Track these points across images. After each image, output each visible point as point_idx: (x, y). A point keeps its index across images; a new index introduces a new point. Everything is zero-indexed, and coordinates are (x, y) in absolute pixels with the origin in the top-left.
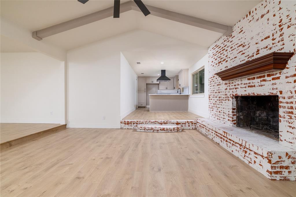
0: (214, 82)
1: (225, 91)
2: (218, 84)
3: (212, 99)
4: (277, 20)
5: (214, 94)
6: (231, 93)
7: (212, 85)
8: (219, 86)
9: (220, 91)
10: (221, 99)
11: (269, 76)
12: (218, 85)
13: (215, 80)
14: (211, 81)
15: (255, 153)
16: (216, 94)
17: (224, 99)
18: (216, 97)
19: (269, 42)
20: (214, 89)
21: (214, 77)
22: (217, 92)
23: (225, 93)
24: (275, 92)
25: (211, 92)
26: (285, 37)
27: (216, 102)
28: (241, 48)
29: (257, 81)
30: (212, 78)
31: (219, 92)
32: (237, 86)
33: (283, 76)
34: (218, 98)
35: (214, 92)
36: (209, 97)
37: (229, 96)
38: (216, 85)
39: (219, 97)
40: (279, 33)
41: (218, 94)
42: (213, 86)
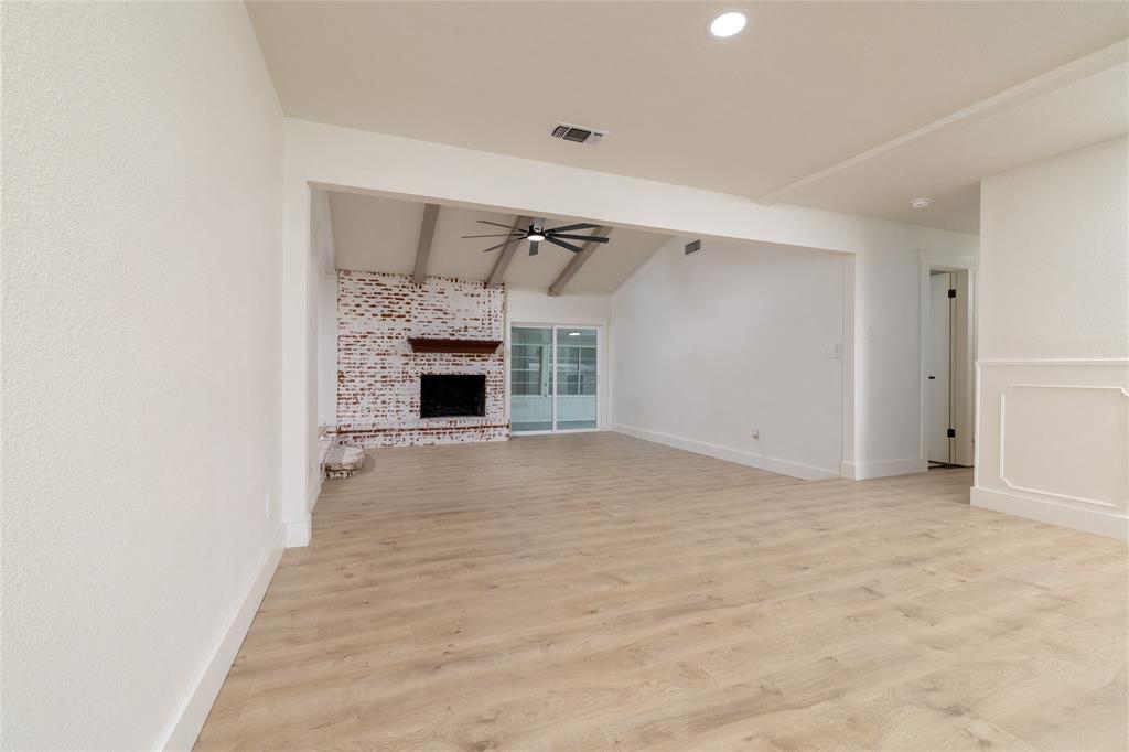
1: (402, 367)
2: (380, 352)
4: (486, 308)
5: (365, 370)
6: (419, 369)
8: (381, 357)
9: (386, 365)
11: (478, 356)
12: (379, 354)
15: (495, 427)
16: (372, 372)
19: (478, 324)
20: (363, 361)
22: (375, 368)
24: (483, 372)
26: (493, 326)
27: (369, 385)
28: (440, 314)
29: (464, 360)
31: (384, 368)
32: (432, 362)
33: (491, 360)
34: (378, 379)
36: (341, 376)
37: (413, 375)
38: (374, 353)
39: (383, 377)
40: (488, 322)
41: (379, 370)
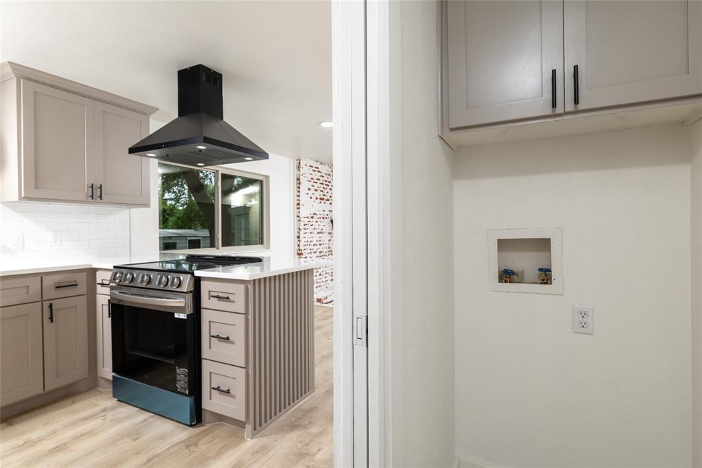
0: (313, 227)
2: (319, 231)
3: (306, 257)
5: (312, 247)
7: (307, 231)
8: (320, 235)
9: (322, 242)
10: (322, 254)
12: (318, 233)
13: (314, 223)
14: (307, 223)
16: (315, 247)
17: (327, 254)
18: (315, 252)
20: (311, 239)
21: (312, 217)
22: (316, 245)
23: (327, 246)
25: (306, 243)
30: (308, 217)
31: (320, 245)
34: (318, 254)
35: (312, 243)
38: (316, 232)
39: (320, 252)
41: (318, 247)
42: (311, 233)
